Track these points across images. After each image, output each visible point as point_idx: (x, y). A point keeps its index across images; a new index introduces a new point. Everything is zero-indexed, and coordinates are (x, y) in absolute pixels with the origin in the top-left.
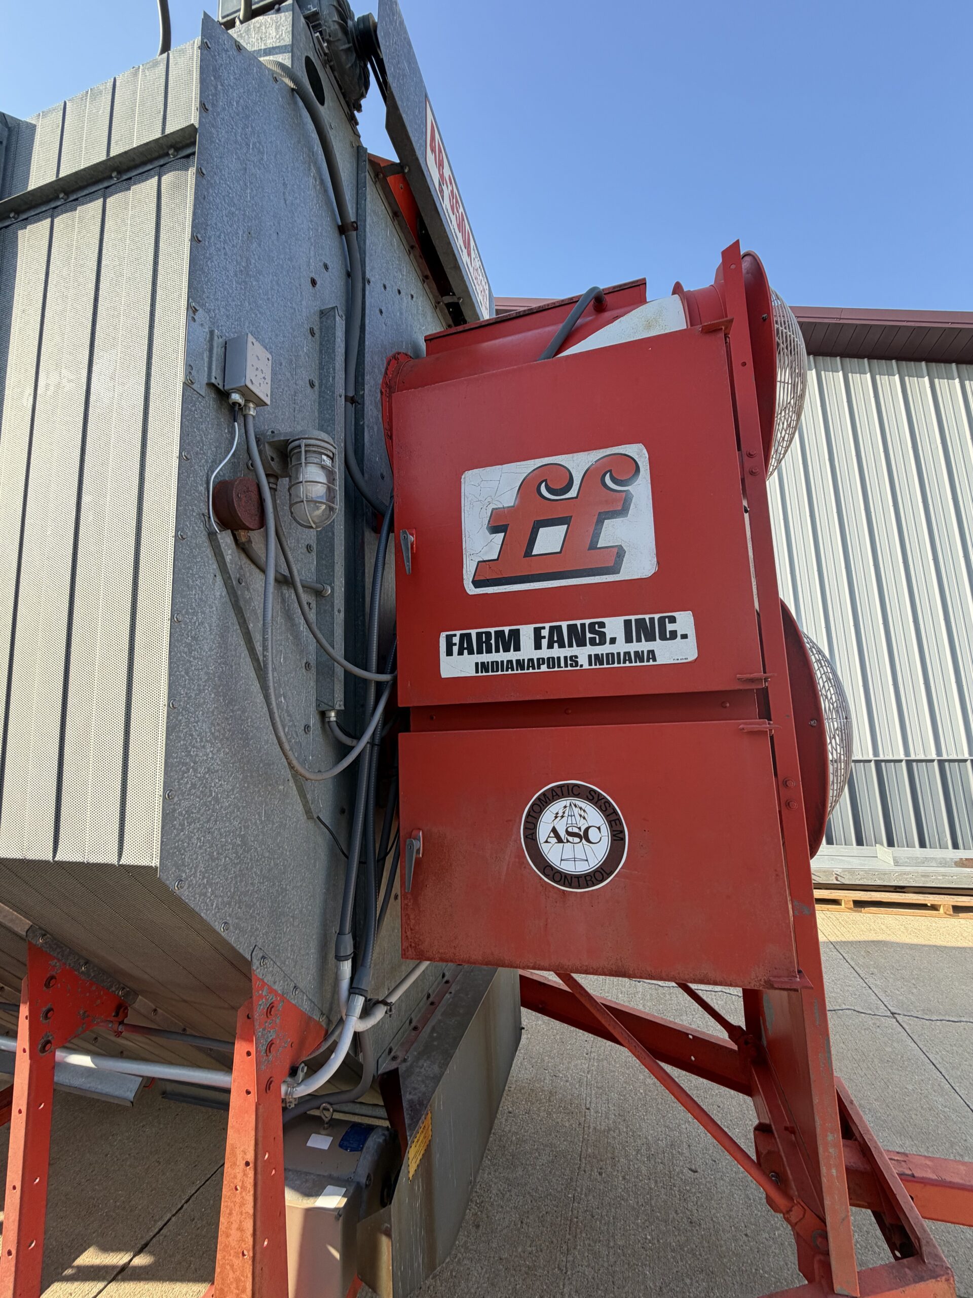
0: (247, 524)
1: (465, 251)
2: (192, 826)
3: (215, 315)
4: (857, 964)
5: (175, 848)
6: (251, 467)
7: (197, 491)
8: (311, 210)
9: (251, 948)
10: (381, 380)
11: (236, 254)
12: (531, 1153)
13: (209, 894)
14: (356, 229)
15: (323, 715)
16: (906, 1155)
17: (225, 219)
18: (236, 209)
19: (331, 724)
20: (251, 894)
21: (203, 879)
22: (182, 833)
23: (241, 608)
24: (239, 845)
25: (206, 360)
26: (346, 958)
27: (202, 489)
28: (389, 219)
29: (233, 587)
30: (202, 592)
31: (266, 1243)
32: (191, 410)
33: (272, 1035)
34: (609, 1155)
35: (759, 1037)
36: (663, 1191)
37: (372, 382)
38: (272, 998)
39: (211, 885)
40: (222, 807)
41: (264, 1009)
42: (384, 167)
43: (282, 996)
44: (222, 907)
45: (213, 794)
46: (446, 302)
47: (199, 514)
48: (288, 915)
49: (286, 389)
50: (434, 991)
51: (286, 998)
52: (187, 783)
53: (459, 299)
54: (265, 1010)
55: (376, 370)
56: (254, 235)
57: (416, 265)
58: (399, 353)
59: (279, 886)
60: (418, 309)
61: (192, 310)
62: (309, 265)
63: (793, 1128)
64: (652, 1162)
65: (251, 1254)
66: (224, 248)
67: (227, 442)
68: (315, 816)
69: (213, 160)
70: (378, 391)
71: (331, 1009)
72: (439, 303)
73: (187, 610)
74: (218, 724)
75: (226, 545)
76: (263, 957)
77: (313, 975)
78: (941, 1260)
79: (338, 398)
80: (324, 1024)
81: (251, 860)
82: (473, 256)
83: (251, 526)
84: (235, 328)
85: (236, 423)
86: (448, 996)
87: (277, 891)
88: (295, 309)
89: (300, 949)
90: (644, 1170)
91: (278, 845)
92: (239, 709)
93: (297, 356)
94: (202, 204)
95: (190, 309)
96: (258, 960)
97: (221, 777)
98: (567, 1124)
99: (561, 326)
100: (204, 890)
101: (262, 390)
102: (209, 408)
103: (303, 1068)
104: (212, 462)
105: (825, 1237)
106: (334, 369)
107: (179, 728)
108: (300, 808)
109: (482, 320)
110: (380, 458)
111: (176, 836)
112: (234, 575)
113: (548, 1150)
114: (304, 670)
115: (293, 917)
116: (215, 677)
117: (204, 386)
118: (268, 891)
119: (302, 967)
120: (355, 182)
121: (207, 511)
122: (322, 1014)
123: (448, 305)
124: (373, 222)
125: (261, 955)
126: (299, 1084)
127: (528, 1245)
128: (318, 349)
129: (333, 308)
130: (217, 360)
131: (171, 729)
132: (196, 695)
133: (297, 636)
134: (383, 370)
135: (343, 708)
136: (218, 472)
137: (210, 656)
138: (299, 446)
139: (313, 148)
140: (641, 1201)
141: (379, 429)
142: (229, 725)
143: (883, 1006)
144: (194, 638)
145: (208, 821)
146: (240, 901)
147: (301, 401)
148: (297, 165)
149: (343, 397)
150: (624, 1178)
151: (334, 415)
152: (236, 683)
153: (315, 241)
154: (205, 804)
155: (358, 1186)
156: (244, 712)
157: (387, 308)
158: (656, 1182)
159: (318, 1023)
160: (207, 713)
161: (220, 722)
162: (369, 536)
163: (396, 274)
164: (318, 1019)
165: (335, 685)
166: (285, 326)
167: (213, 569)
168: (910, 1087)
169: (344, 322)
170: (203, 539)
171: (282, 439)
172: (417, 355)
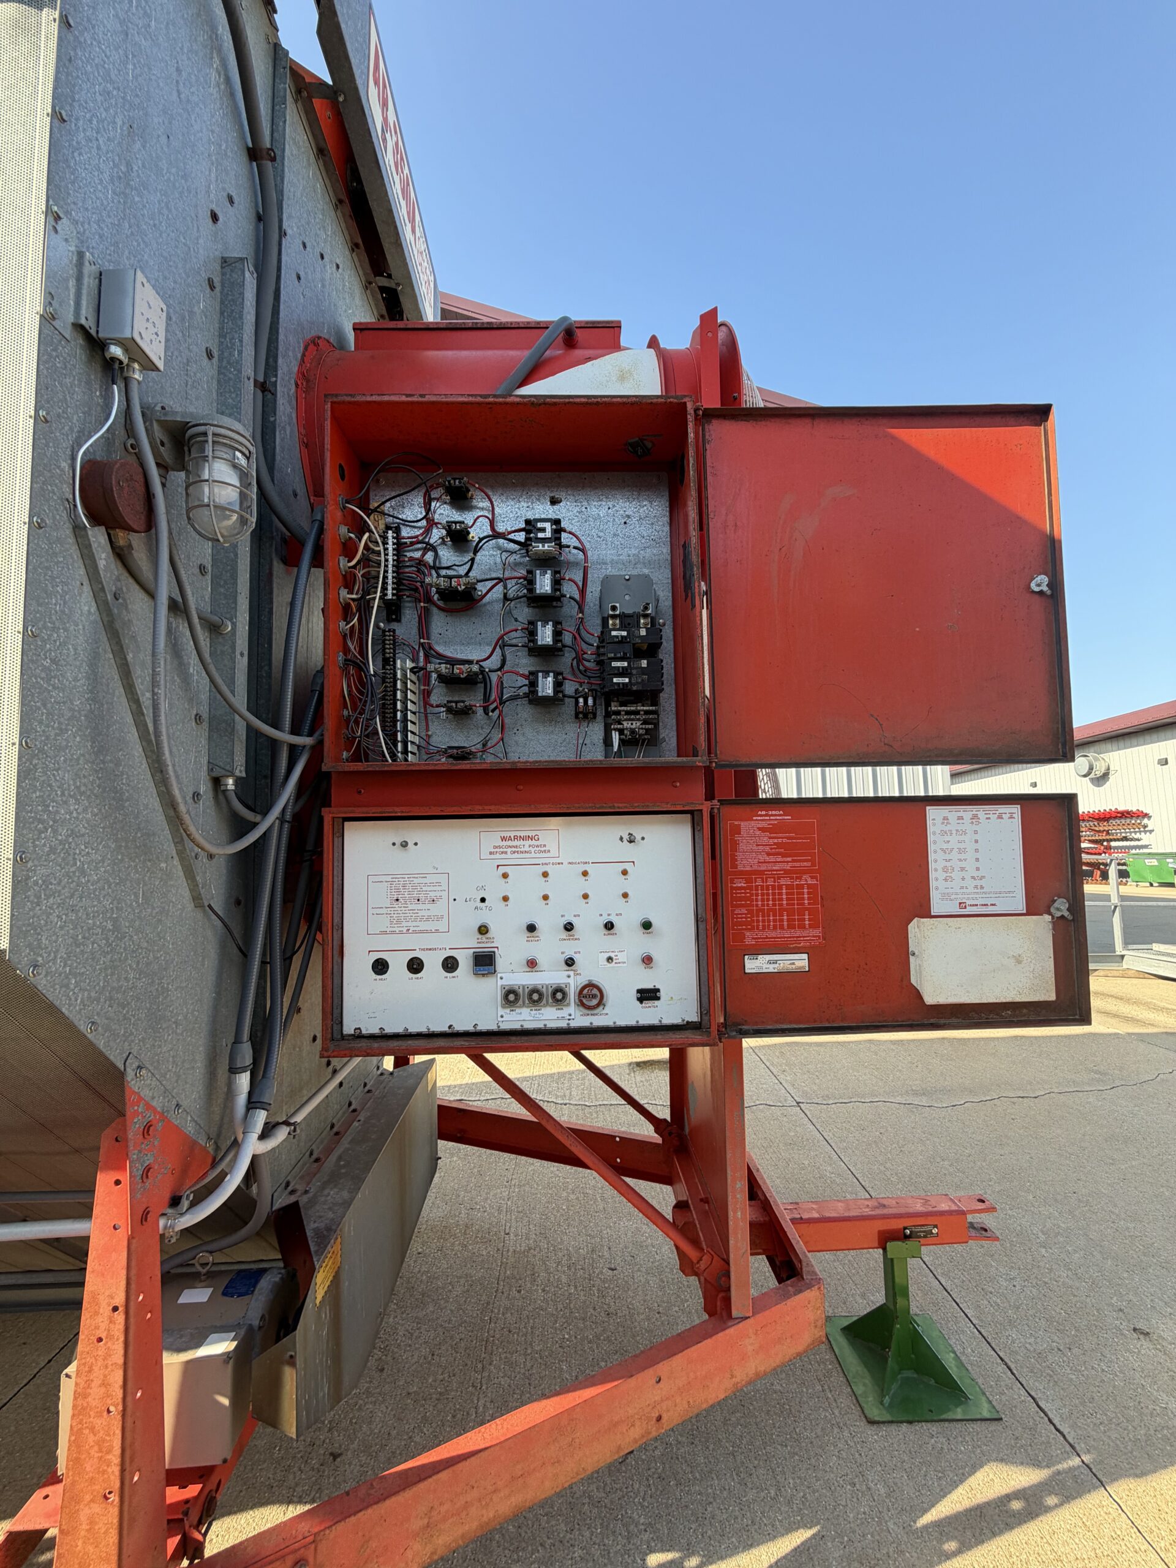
0: (131, 523)
1: (409, 226)
2: (51, 900)
3: (85, 230)
4: (772, 1064)
5: (29, 925)
6: (135, 449)
7: (59, 467)
8: (213, 116)
9: (125, 1056)
10: (297, 368)
11: (112, 152)
12: (443, 1288)
13: (72, 986)
14: (273, 159)
15: (217, 782)
16: (797, 1203)
17: (99, 98)
18: (114, 88)
19: (228, 793)
20: (124, 991)
21: (65, 966)
22: (38, 908)
23: (117, 631)
24: (110, 930)
25: (72, 291)
26: (243, 1070)
27: (65, 465)
28: (312, 156)
29: (106, 602)
30: (65, 603)
31: (139, 1395)
32: (50, 356)
33: (149, 1160)
34: (528, 1273)
35: (682, 1127)
36: (582, 1293)
37: (285, 369)
38: (150, 1116)
39: (75, 975)
40: (89, 881)
41: (139, 1127)
42: (309, 83)
43: (162, 1114)
44: (89, 1003)
45: (78, 863)
46: (380, 284)
47: (62, 499)
48: (169, 1020)
49: (176, 353)
50: (338, 1122)
51: (166, 1117)
52: (44, 845)
53: (398, 284)
54: (141, 1129)
55: (291, 354)
56: (136, 131)
57: (343, 225)
58: (319, 338)
59: (159, 984)
60: (344, 285)
61: (53, 217)
62: (208, 192)
63: (707, 1198)
64: (573, 1270)
65: (120, 1408)
66: (97, 140)
67: (99, 408)
68: (206, 904)
69: (83, 8)
70: (293, 382)
71: (219, 1135)
72: (370, 283)
73: (45, 622)
74: (84, 777)
75: (99, 546)
76: (140, 1067)
77: (199, 1092)
78: (816, 1274)
79: (246, 379)
80: (211, 1150)
81: (125, 949)
82: (418, 234)
83: (135, 527)
84: (110, 255)
85: (115, 387)
86: (356, 1124)
87: (157, 990)
88: (189, 248)
89: (184, 1061)
90: (564, 1279)
91: (158, 934)
92: (111, 761)
93: (192, 313)
94: (67, 68)
95: (50, 213)
96: (133, 1070)
97: (88, 843)
98: (484, 1253)
99: (527, 353)
100: (66, 981)
101: (155, 350)
102: (75, 357)
103: (188, 1196)
104: (79, 432)
105: (728, 1275)
106: (241, 341)
107: (34, 774)
108: (187, 894)
109: (425, 320)
110: (293, 470)
111: (30, 910)
112: (110, 587)
113: (462, 1281)
114: (194, 723)
115: (175, 1022)
116: (81, 716)
117: (70, 327)
118: (146, 989)
119: (186, 1083)
120: (270, 93)
121: (71, 496)
122: (209, 1138)
123: (382, 289)
124: (292, 155)
125: (137, 1064)
126: (182, 1214)
127: (440, 1373)
128: (218, 308)
129: (241, 259)
130: (89, 294)
131: (24, 774)
132: (56, 735)
133: (185, 678)
134: (299, 356)
135: (244, 775)
136: (88, 448)
137: (75, 687)
138: (205, 434)
139: (217, 30)
140: (560, 1306)
141: (292, 431)
142: (99, 779)
143: (790, 1098)
144: (53, 661)
145: (72, 896)
146: (111, 998)
147: (195, 374)
148: (195, 47)
149: (252, 380)
150: (543, 1290)
151: (240, 402)
152: (108, 727)
153: (217, 160)
154: (67, 875)
155: (250, 1328)
156: (118, 764)
157: (306, 273)
158: (576, 1287)
159: (204, 1149)
160: (71, 760)
161: (86, 774)
162: (278, 567)
163: (318, 232)
164: (204, 1144)
165: (235, 746)
166: (176, 267)
167: (80, 575)
168: (806, 1162)
169: (255, 282)
170: (67, 531)
171: (179, 419)
172: (341, 345)
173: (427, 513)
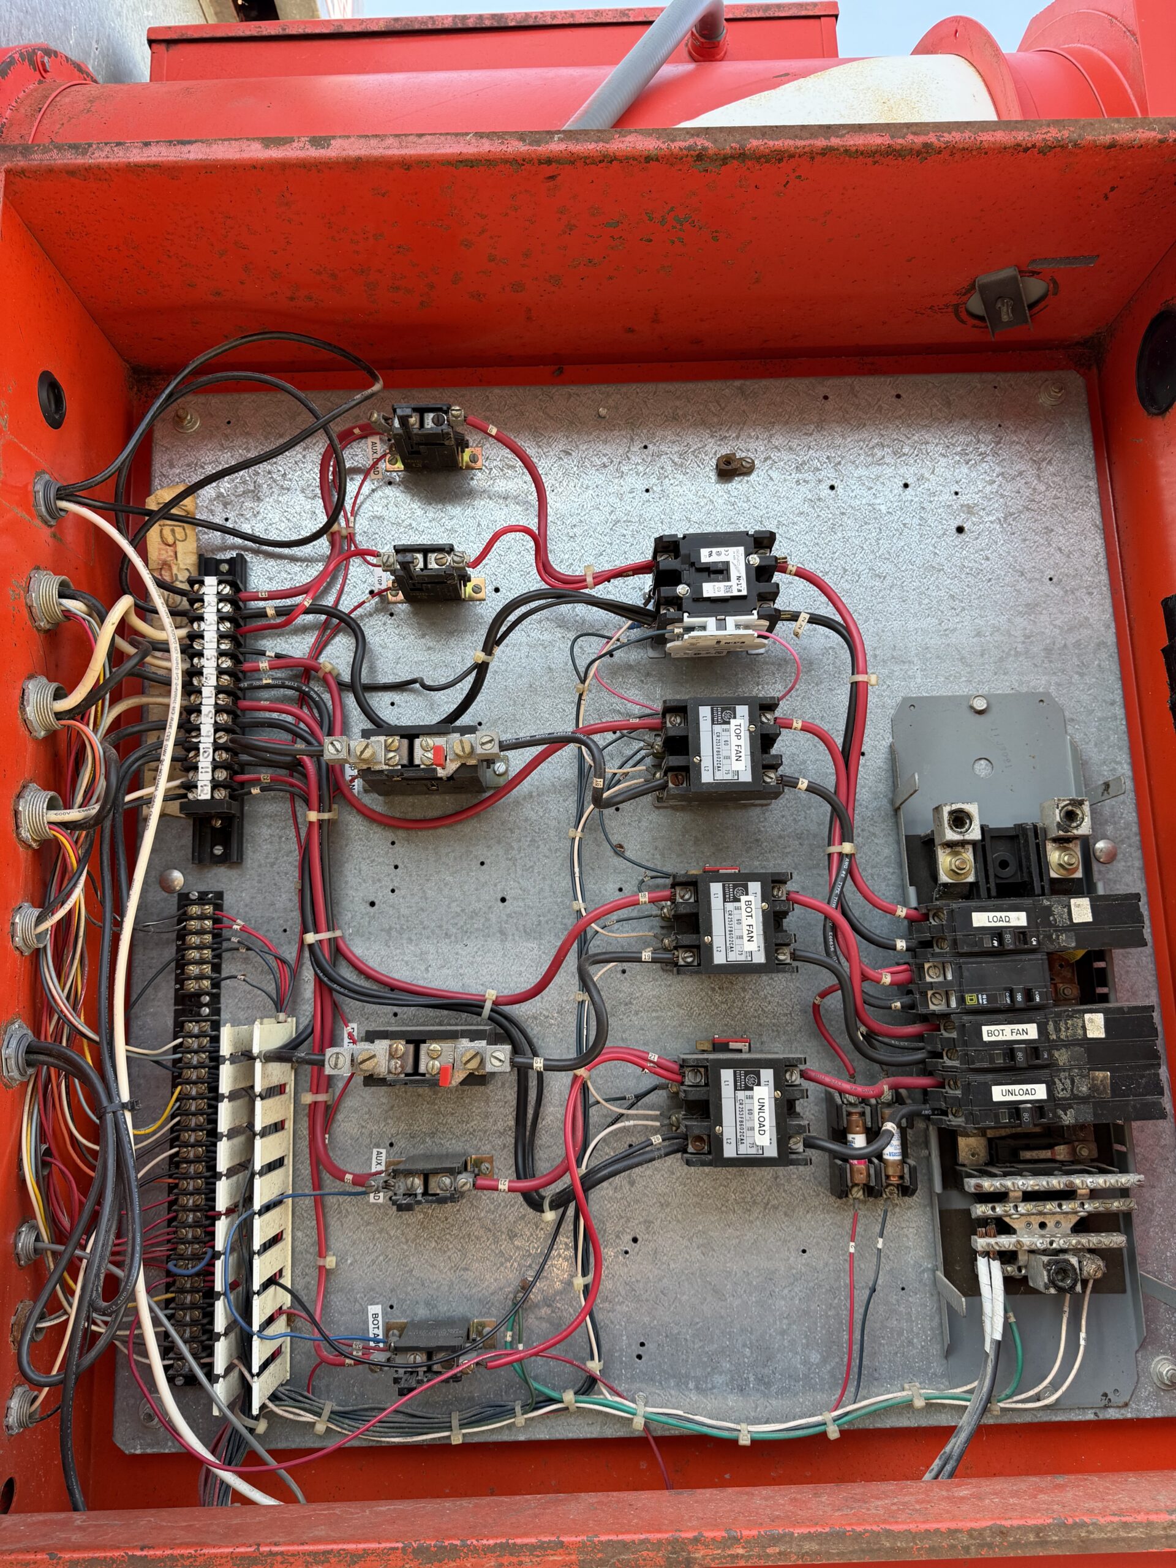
173: (332, 519)
